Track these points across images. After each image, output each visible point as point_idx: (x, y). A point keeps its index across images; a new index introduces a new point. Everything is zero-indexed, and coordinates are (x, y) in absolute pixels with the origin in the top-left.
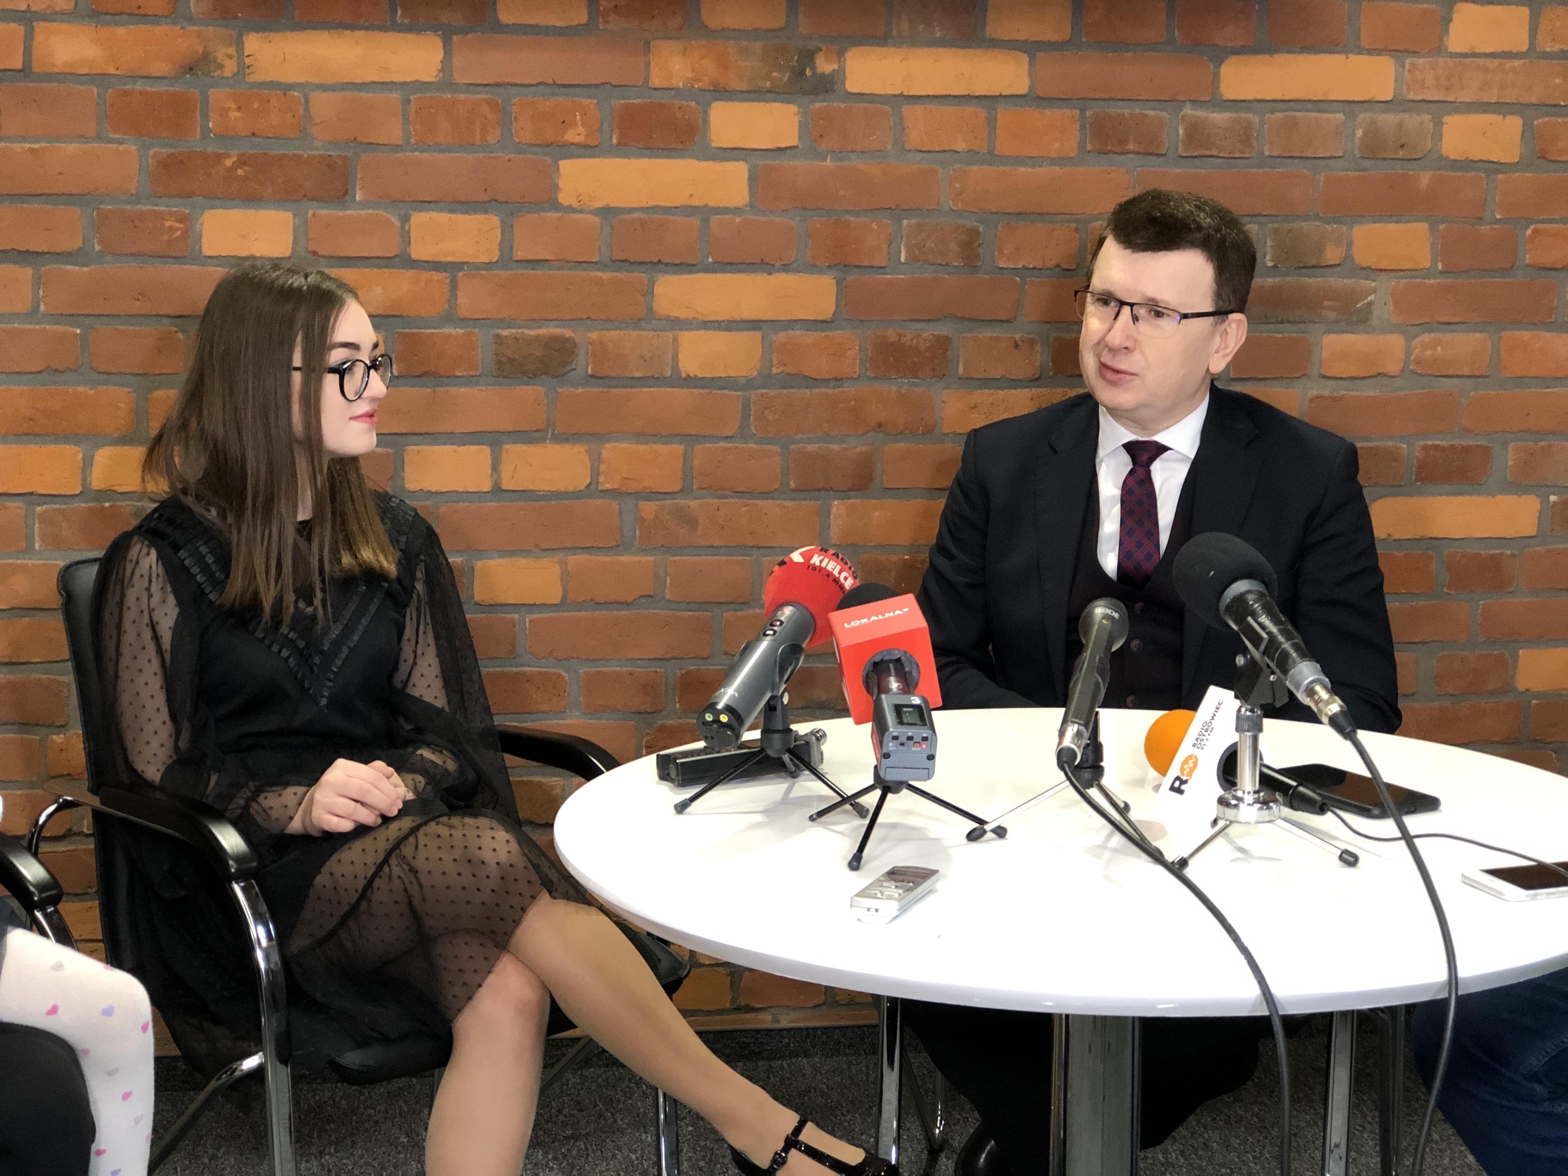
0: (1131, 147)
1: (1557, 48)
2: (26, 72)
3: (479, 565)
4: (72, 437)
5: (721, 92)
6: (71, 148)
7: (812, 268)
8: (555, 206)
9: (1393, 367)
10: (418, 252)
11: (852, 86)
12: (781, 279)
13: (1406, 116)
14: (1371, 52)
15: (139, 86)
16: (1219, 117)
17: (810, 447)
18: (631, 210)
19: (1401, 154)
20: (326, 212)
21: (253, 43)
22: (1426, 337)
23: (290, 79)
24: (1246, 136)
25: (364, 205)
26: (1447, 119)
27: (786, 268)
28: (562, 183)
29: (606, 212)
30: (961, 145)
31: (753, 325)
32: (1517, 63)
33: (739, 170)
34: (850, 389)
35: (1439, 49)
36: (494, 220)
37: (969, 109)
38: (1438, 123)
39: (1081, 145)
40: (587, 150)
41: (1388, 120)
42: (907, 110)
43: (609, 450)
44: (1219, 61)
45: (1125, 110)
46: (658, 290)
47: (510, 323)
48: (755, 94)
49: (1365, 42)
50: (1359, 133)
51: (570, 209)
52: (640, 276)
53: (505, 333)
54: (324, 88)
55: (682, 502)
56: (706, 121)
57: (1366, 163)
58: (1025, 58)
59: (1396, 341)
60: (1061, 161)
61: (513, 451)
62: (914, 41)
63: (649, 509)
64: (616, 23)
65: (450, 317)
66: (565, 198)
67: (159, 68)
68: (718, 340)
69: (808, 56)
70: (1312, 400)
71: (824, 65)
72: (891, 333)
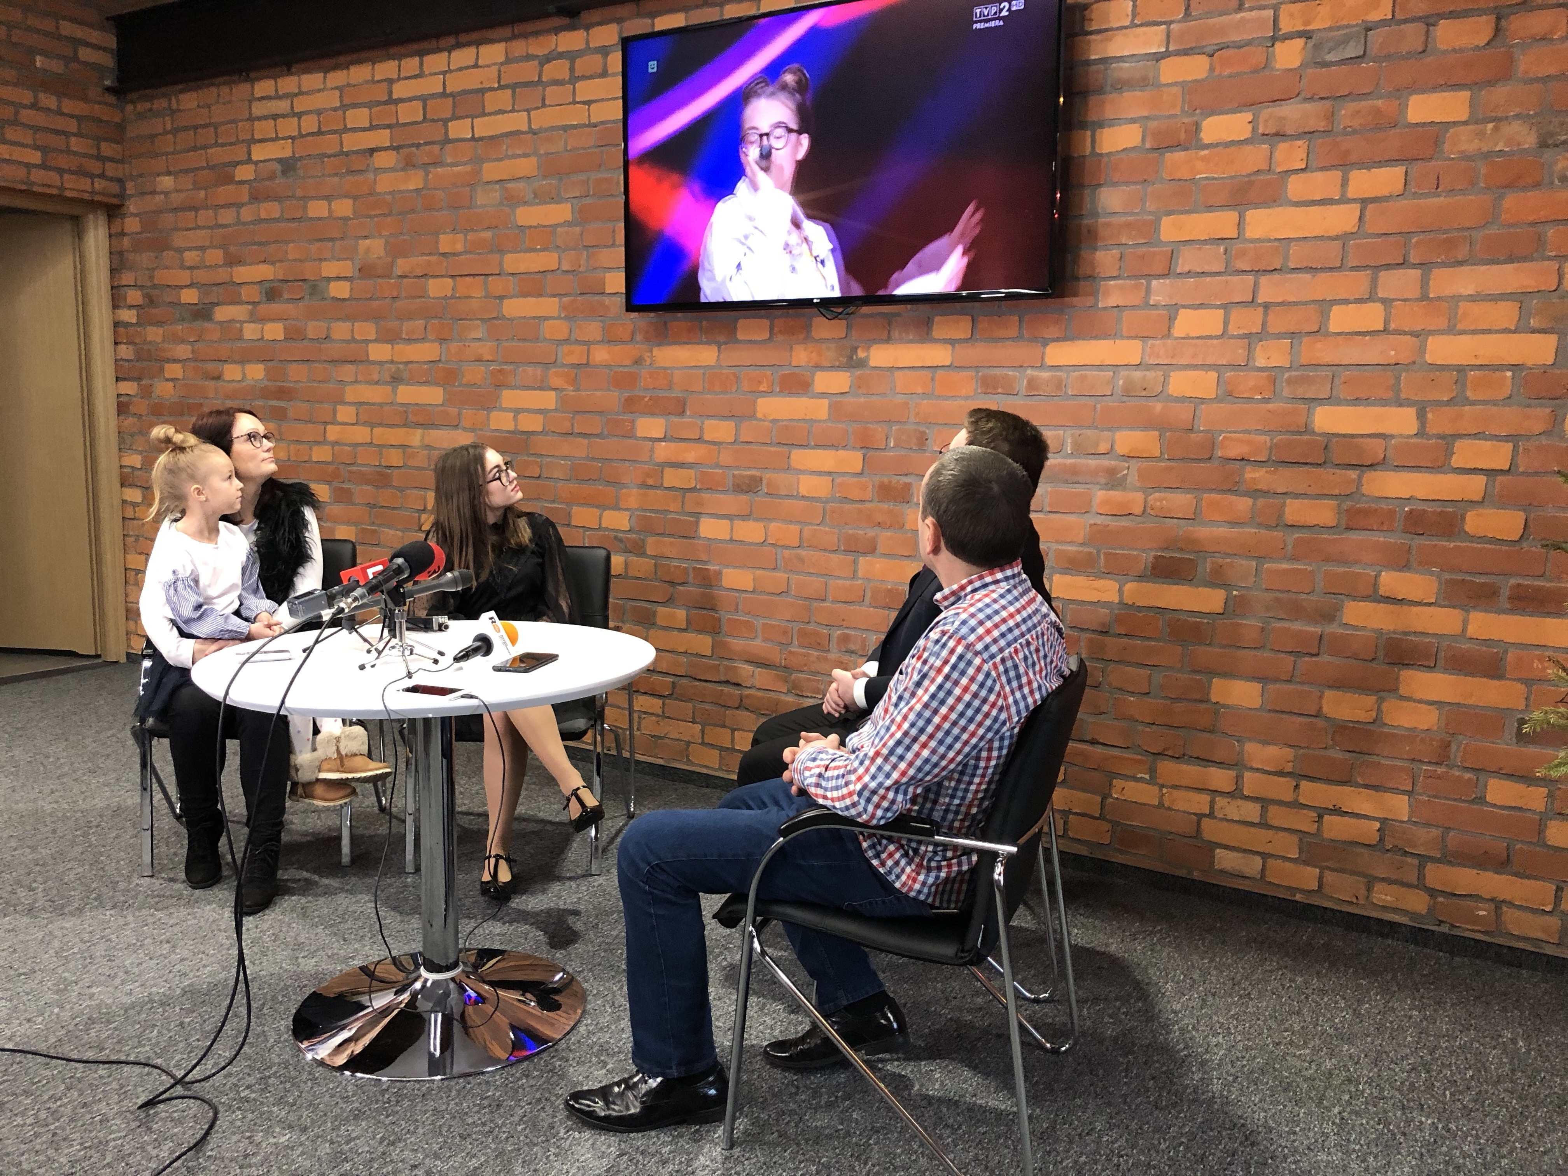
0: (1000, 390)
1: (1241, 332)
2: (587, 364)
3: (724, 571)
4: (598, 507)
5: (818, 367)
6: (599, 393)
7: (854, 448)
8: (756, 419)
9: (1138, 510)
10: (707, 437)
11: (872, 363)
12: (841, 453)
13: (1148, 373)
14: (1128, 338)
15: (621, 369)
16: (1045, 375)
17: (851, 532)
18: (782, 421)
19: (1144, 393)
20: (676, 419)
21: (656, 351)
22: (1157, 495)
23: (667, 365)
24: (1059, 385)
25: (690, 417)
26: (1172, 374)
27: (844, 447)
28: (758, 409)
29: (774, 421)
30: (920, 391)
31: (829, 473)
32: (1215, 342)
33: (825, 402)
34: (868, 505)
35: (1168, 335)
36: (733, 424)
37: (924, 372)
38: (1166, 377)
39: (976, 390)
40: (770, 393)
41: (1137, 375)
42: (897, 374)
43: (773, 526)
44: (1045, 345)
45: (997, 372)
46: (792, 456)
47: (738, 467)
48: (832, 368)
49: (1125, 334)
50: (1121, 382)
51: (761, 420)
52: (785, 449)
53: (736, 472)
54: (678, 369)
55: (799, 551)
56: (813, 381)
57: (1125, 399)
58: (949, 347)
59: (1139, 496)
60: (967, 398)
61: (737, 523)
62: (901, 341)
63: (787, 552)
64: (780, 338)
65: (718, 466)
66: (759, 415)
67: (627, 362)
68: (815, 480)
69: (855, 349)
70: (1091, 525)
71: (861, 354)
72: (886, 480)
